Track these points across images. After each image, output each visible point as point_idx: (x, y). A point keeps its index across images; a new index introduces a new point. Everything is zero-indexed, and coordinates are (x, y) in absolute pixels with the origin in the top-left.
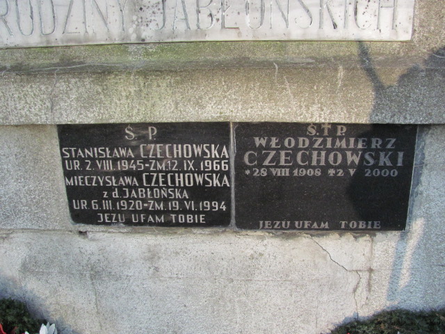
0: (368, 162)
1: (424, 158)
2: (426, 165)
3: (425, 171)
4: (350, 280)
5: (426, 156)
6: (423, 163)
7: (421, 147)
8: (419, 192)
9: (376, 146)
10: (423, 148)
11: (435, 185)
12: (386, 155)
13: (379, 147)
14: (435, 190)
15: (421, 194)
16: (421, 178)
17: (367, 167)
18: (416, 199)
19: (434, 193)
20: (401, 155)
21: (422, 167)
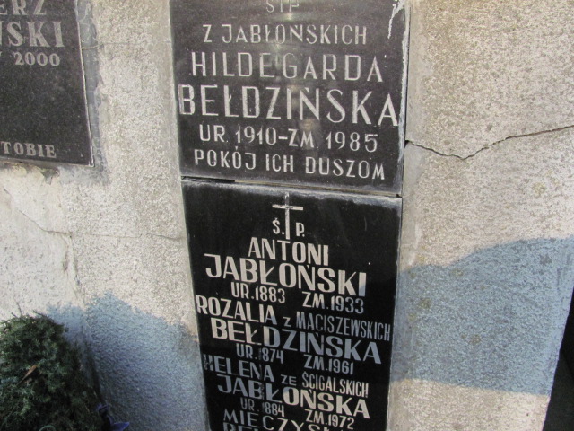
0: (15, 40)
1: (95, 34)
2: (102, 46)
3: (103, 59)
4: (53, 247)
5: (99, 30)
6: (96, 43)
7: (87, 14)
8: (102, 97)
9: (20, 11)
10: (91, 15)
11: (123, 85)
12: (36, 28)
13: (24, 13)
14: (126, 95)
15: (106, 100)
16: (100, 71)
17: (14, 49)
18: (99, 110)
19: (124, 99)
20: (58, 26)
21: (96, 50)
